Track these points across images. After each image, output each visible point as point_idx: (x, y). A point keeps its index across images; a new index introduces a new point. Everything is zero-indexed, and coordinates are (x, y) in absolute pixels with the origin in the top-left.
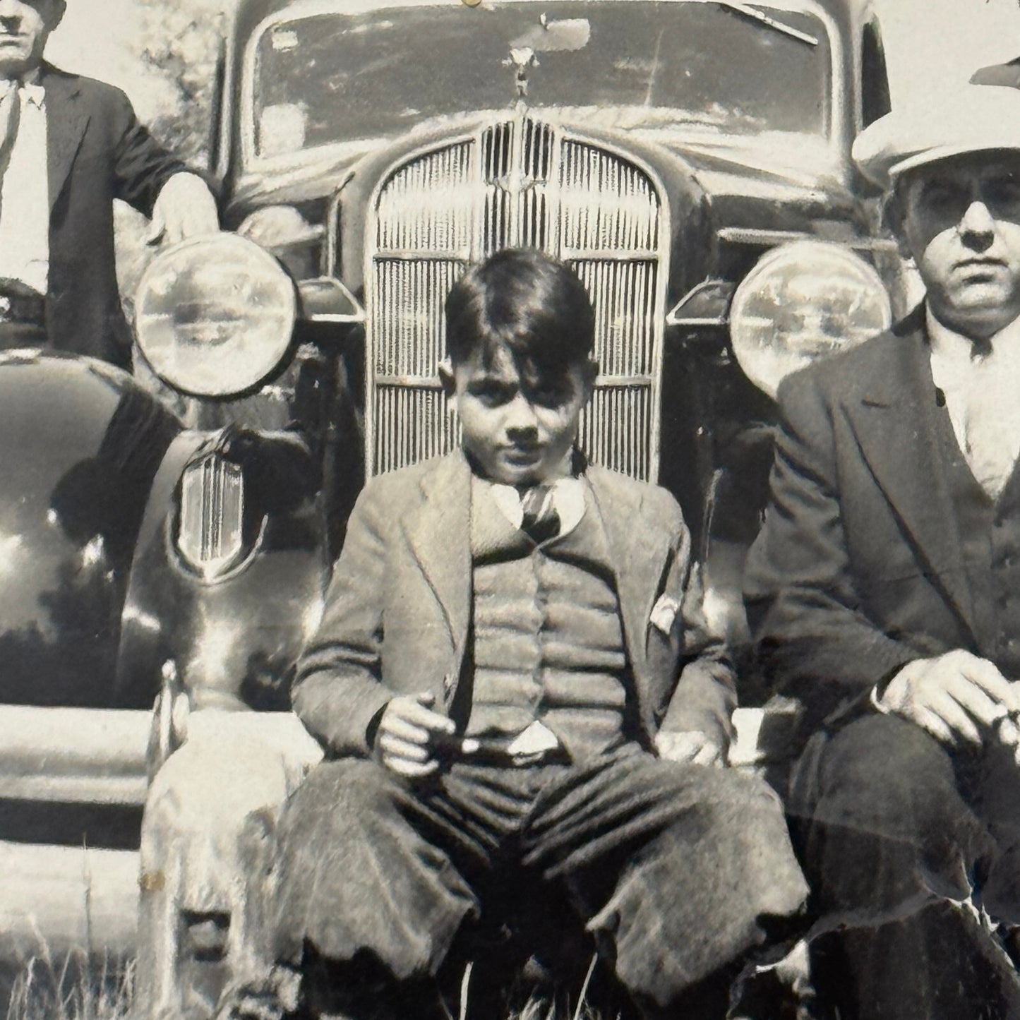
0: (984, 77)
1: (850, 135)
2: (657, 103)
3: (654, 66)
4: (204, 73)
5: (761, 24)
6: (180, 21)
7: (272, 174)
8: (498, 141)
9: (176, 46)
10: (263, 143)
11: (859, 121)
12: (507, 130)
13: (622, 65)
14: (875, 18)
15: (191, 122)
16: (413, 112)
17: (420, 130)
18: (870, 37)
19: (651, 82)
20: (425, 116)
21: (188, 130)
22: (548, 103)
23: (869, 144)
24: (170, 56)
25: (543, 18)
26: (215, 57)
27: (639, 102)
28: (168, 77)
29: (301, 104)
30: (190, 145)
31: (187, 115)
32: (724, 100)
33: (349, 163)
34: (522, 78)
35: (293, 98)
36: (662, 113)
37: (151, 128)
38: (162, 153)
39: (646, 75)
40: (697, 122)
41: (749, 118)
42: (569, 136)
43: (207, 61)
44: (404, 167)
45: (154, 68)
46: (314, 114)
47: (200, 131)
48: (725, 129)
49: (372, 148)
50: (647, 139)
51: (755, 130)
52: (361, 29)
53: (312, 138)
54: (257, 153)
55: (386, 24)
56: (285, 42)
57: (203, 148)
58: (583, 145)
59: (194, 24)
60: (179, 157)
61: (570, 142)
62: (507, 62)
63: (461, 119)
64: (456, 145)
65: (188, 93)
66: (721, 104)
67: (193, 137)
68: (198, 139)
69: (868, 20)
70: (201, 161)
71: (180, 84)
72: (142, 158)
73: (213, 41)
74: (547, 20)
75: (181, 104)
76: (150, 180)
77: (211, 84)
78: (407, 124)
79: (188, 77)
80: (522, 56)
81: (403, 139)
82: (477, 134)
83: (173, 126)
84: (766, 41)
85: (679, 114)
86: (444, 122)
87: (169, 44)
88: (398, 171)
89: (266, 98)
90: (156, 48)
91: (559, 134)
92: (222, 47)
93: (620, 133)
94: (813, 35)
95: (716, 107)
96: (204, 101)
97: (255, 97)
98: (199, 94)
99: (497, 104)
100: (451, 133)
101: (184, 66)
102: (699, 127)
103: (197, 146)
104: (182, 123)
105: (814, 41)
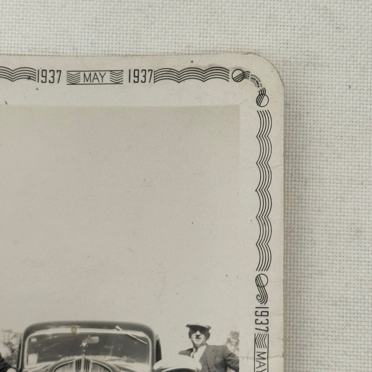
0: (182, 353)
1: (153, 364)
2: (113, 355)
3: (112, 347)
4: (16, 347)
5: (135, 339)
6: (12, 335)
7: (30, 369)
8: (78, 363)
9: (10, 341)
10: (29, 362)
11: (155, 361)
12: (81, 360)
13: (105, 347)
14: (159, 339)
15: (13, 357)
16: (60, 356)
17: (62, 360)
18: (158, 343)
19: (111, 351)
20: (63, 357)
21: (13, 359)
22: (90, 355)
23: (157, 366)
24: (9, 343)
25: (89, 336)
26: (19, 343)
27: (109, 355)
28: (9, 347)
29: (37, 354)
30: (13, 363)
31: (12, 356)
32: (127, 355)
33: (47, 366)
34: (84, 349)
35: (35, 352)
36: (114, 358)
37: (5, 359)
38: (7, 364)
39: (111, 349)
40: (121, 360)
41: (132, 360)
42: (94, 362)
43: (17, 344)
44: (59, 367)
45: (6, 346)
46: (40, 356)
47: (15, 359)
48: (127, 361)
49: (51, 364)
50: (110, 363)
51: (133, 362)
52: (50, 338)
53: (39, 361)
54: (27, 364)
55: (56, 337)
56: (34, 340)
57: (16, 363)
58: (97, 364)
59: (15, 336)
60: (11, 365)
61: (94, 363)
62: (81, 345)
63: (71, 358)
64: (70, 363)
65: (13, 351)
66: (126, 356)
67: (14, 360)
68: (14, 361)
69: (157, 339)
70: (15, 366)
71: (11, 349)
72: (3, 365)
73: (18, 340)
74: (90, 336)
75: (12, 353)
76: (4, 370)
77: (18, 349)
78: (59, 359)
79: (13, 348)
80: (84, 344)
81: (59, 362)
82: (74, 361)
83: (9, 358)
84: (136, 343)
85: (117, 358)
86: (67, 358)
87: (9, 340)
88: (57, 368)
89: (29, 352)
90: (6, 341)
91: (92, 361)
92: (20, 341)
93: (104, 362)
94: (146, 342)
95: (125, 357)
96: (16, 353)
97: (27, 352)
98: (15, 351)
99: (79, 354)
100: (68, 361)
101: (12, 345)
102: (121, 361)
103: (15, 362)
104: (11, 357)
105: (146, 343)
